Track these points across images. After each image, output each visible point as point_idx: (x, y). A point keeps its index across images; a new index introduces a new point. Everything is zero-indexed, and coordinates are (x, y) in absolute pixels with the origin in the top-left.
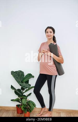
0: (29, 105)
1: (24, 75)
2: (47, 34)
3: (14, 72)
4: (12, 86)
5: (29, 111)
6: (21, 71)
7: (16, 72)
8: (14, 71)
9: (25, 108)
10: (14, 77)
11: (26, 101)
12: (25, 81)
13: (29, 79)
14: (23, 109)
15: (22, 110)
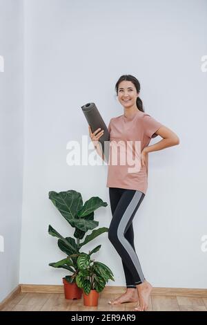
0: (95, 272)
1: (82, 201)
2: (121, 94)
3: (57, 194)
4: (50, 227)
5: (95, 289)
6: (73, 192)
7: (61, 193)
8: (58, 192)
9: (86, 282)
10: (57, 205)
11: (88, 263)
12: (83, 214)
13: (95, 209)
14: (79, 284)
15: (79, 288)
